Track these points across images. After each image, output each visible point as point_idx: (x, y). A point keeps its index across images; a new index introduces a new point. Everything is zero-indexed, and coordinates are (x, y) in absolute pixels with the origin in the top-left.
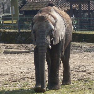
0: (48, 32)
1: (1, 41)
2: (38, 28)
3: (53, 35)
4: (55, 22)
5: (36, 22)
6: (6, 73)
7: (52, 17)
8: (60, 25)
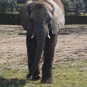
0: (46, 20)
1: (16, 23)
2: (36, 17)
3: (51, 23)
4: (53, 10)
5: (34, 10)
6: (21, 53)
7: (49, 4)
8: (58, 12)
